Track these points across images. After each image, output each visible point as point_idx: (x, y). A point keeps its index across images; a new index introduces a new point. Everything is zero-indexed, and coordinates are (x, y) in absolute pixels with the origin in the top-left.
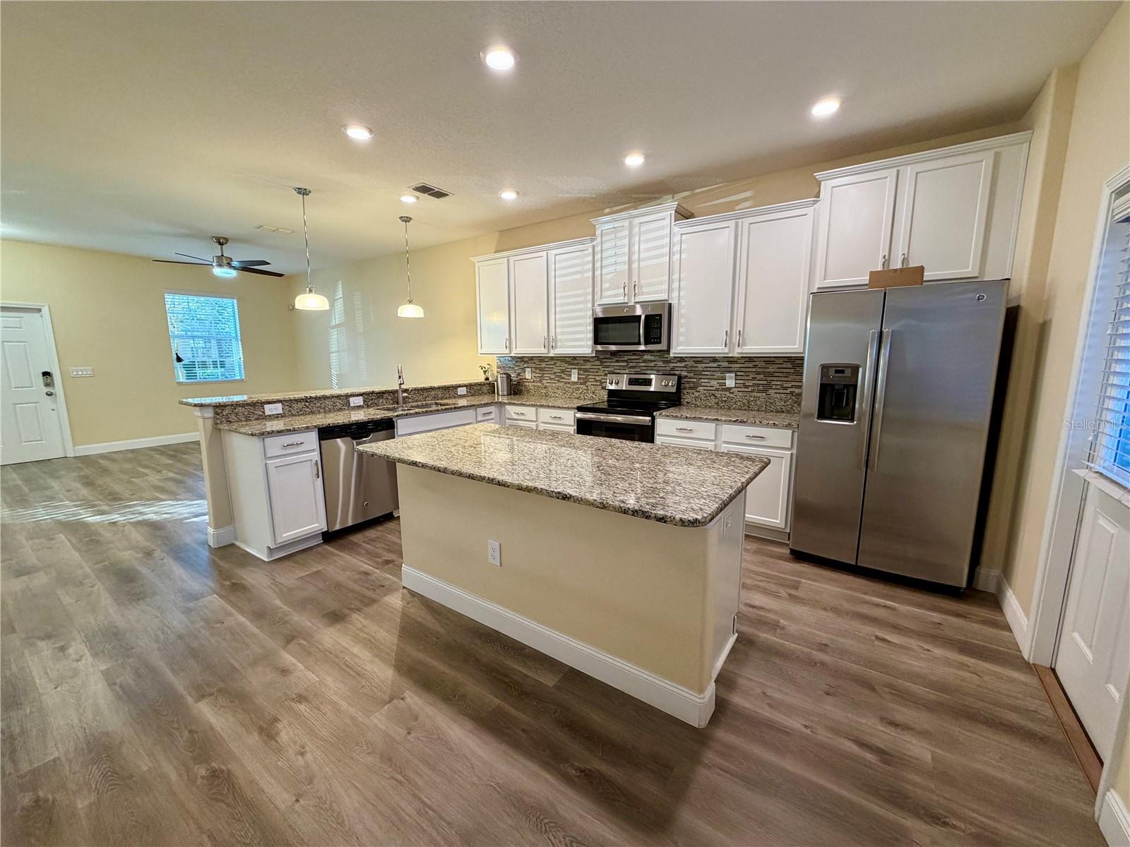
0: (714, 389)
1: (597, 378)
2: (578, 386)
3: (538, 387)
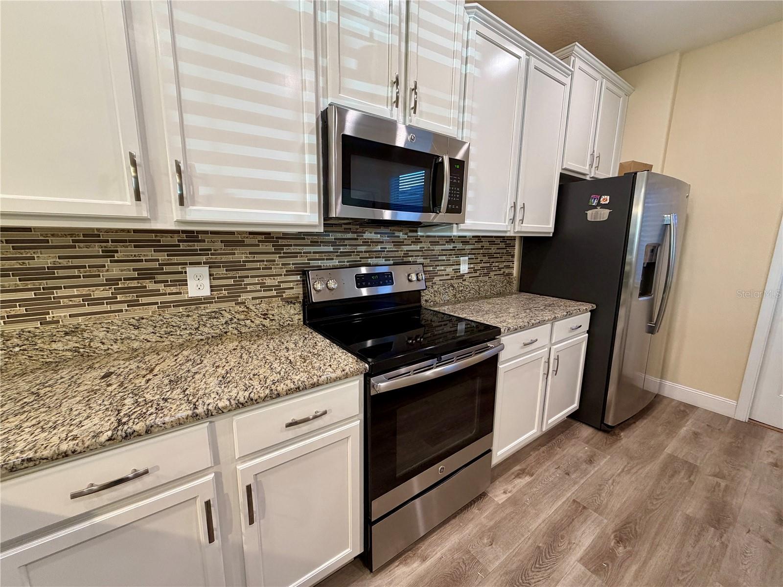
0: (449, 277)
1: (269, 282)
2: (213, 307)
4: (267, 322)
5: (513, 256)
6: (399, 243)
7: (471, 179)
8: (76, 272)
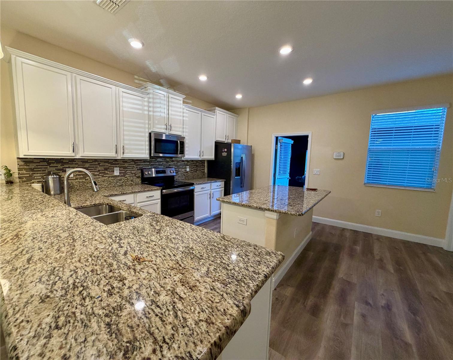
0: (183, 172)
1: (133, 172)
2: (119, 178)
3: (83, 183)
4: (132, 183)
5: (205, 166)
6: (167, 162)
7: (186, 146)
8: (92, 168)
